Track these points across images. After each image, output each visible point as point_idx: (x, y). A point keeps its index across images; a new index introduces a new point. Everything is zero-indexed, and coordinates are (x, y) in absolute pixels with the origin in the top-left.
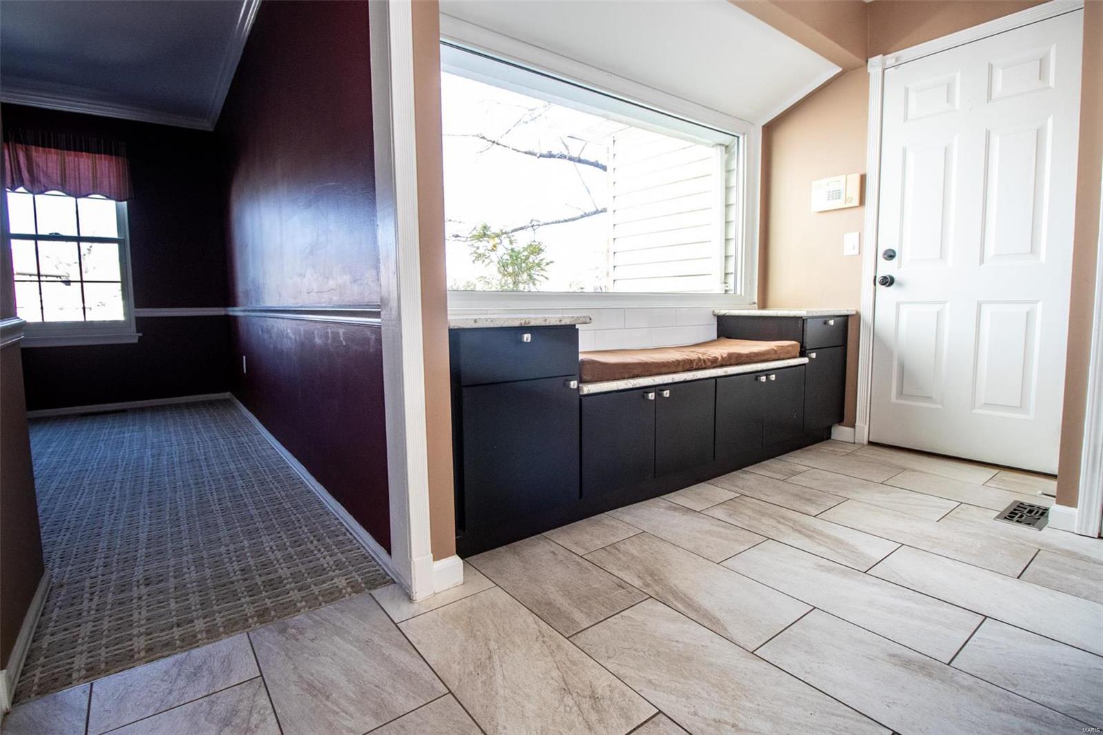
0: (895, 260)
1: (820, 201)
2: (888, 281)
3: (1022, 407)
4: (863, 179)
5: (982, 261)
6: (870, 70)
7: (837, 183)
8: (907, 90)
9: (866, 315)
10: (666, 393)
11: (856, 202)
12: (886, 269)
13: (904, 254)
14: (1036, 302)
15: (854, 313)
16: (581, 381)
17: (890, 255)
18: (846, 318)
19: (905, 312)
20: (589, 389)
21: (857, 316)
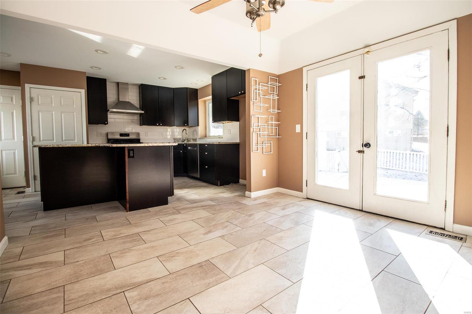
3: (15, 173)
5: (1, 141)
14: (16, 150)
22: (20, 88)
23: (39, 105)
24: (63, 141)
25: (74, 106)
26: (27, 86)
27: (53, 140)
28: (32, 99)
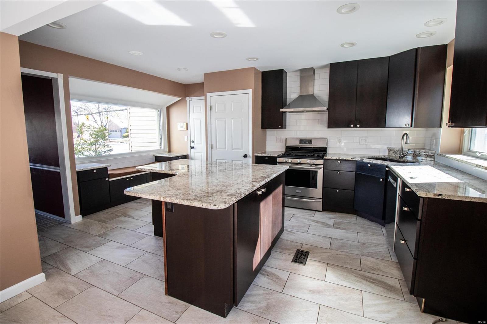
0: (194, 143)
1: (179, 128)
2: (192, 148)
4: (187, 124)
6: (187, 100)
7: (182, 124)
8: (194, 106)
9: (189, 155)
10: (132, 178)
11: (186, 129)
12: (192, 145)
13: (195, 142)
15: (187, 154)
16: (109, 178)
17: (193, 142)
18: (186, 155)
19: (196, 154)
20: (110, 180)
21: (188, 155)
22: (203, 98)
23: (216, 113)
24: (232, 149)
25: (242, 110)
26: (208, 95)
27: (225, 148)
28: (211, 107)
